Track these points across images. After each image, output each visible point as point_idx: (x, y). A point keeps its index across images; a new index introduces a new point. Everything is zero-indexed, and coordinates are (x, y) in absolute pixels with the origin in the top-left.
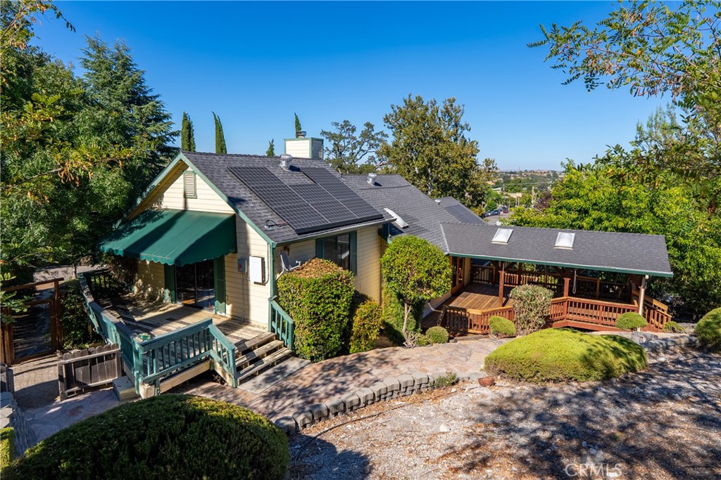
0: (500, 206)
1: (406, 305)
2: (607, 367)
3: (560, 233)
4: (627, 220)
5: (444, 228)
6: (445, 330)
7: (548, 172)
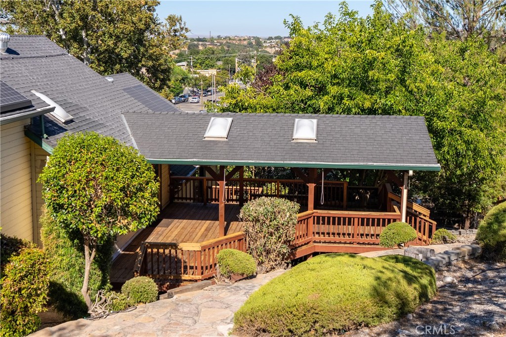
0: (187, 90)
1: (86, 248)
2: (402, 300)
3: (297, 120)
4: (375, 97)
5: (128, 121)
6: (152, 281)
7: (249, 39)
